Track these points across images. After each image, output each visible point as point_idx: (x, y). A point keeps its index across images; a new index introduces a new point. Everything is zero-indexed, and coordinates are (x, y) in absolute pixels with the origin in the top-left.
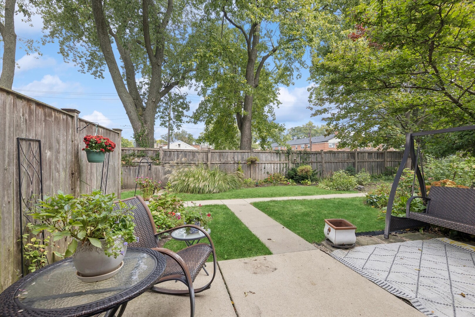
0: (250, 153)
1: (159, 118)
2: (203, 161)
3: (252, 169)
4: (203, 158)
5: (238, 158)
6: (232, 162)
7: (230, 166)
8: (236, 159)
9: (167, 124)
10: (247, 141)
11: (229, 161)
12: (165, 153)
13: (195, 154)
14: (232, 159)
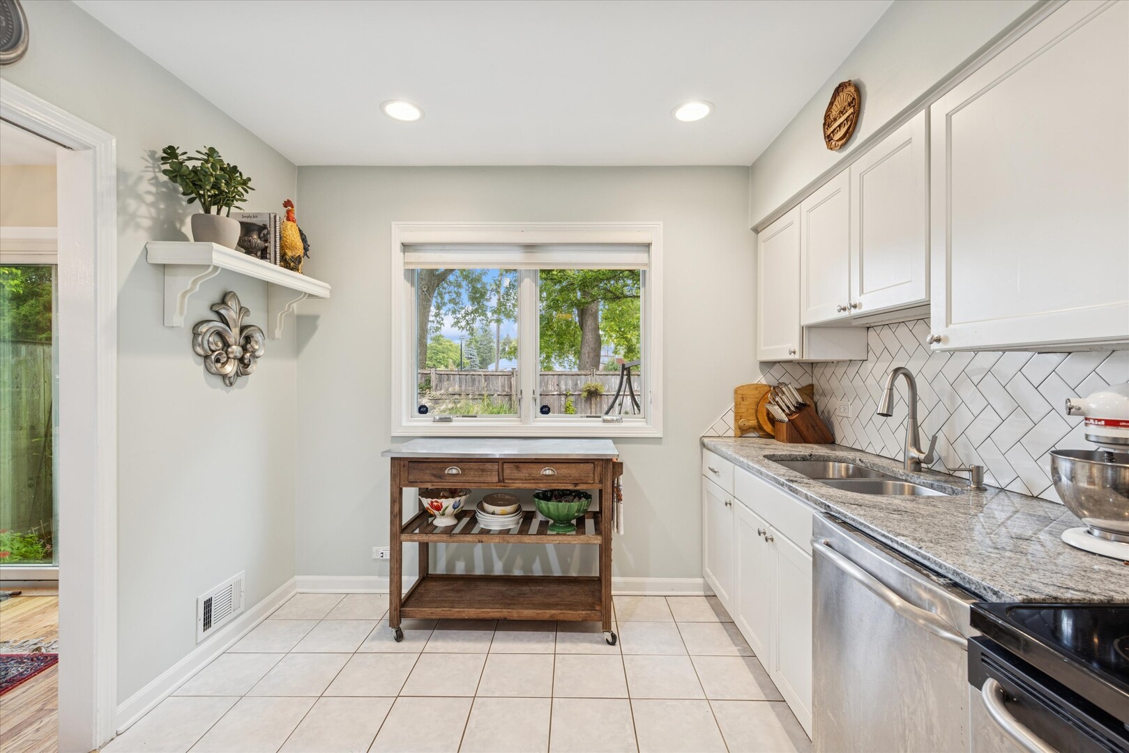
0: (589, 377)
1: (450, 313)
2: (504, 391)
3: (593, 406)
4: (503, 386)
5: (566, 385)
6: (555, 393)
7: (551, 400)
8: (563, 387)
9: (463, 323)
10: (589, 353)
11: (551, 391)
12: (439, 377)
13: (489, 378)
14: (556, 388)
